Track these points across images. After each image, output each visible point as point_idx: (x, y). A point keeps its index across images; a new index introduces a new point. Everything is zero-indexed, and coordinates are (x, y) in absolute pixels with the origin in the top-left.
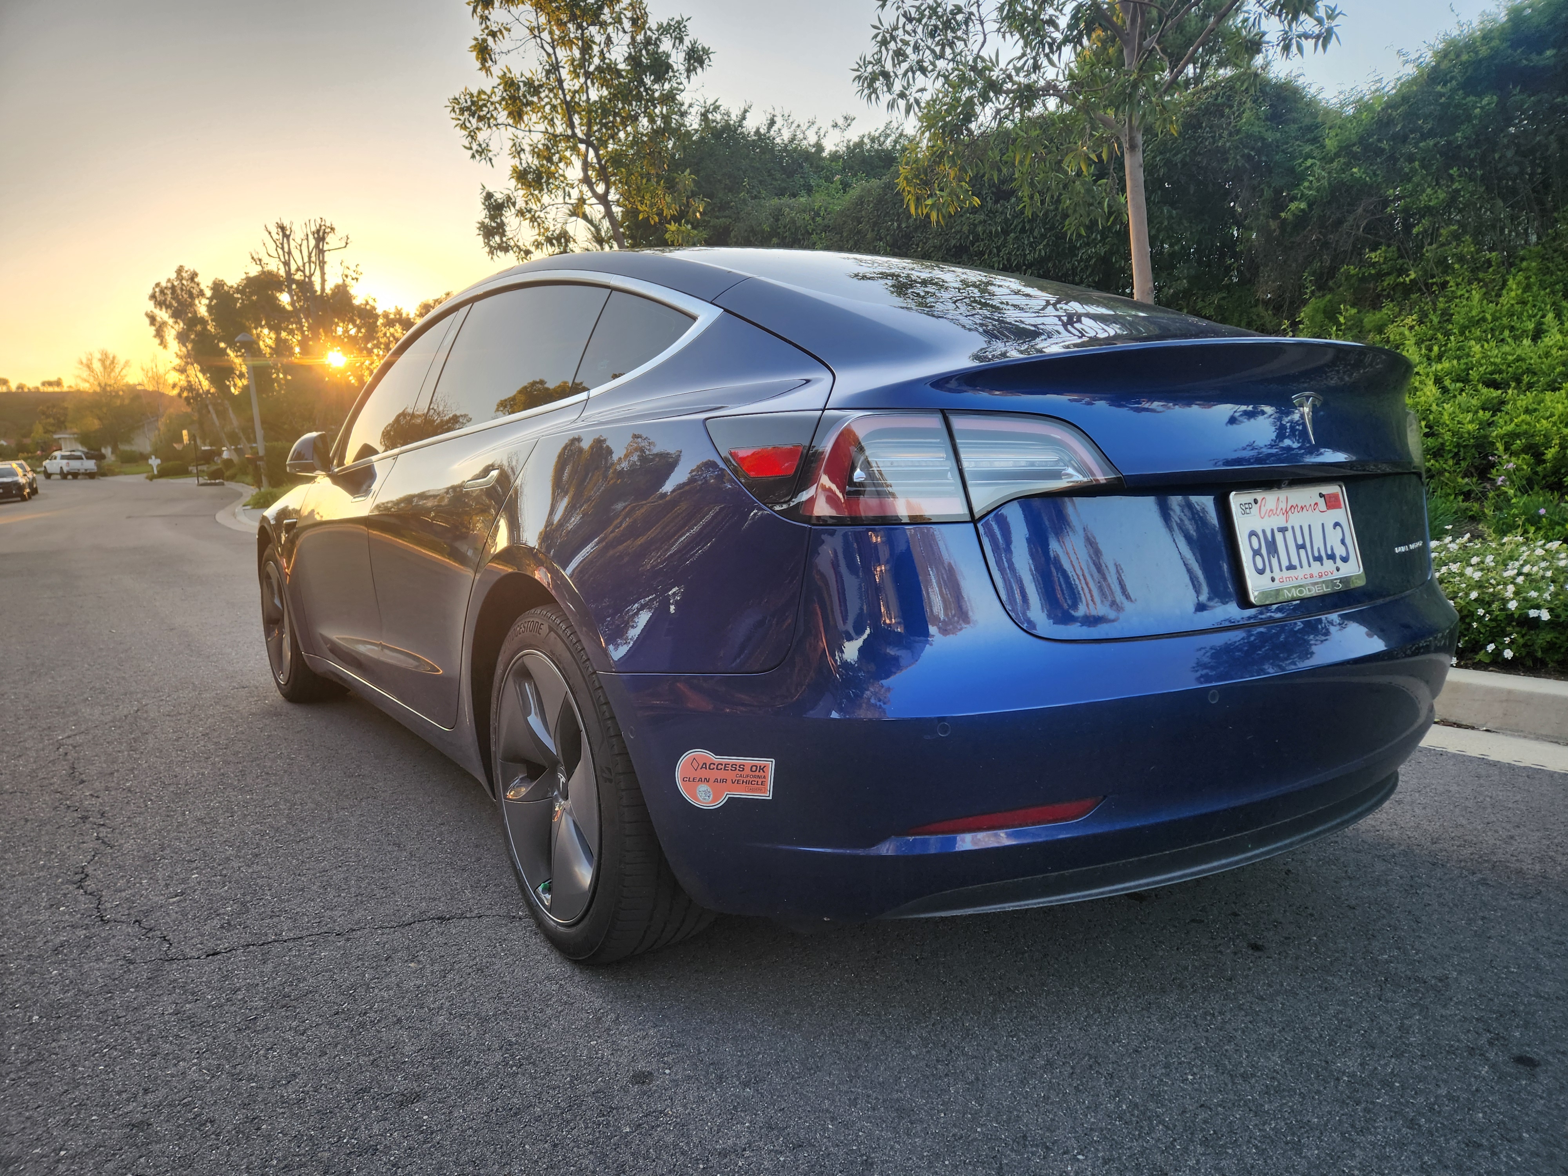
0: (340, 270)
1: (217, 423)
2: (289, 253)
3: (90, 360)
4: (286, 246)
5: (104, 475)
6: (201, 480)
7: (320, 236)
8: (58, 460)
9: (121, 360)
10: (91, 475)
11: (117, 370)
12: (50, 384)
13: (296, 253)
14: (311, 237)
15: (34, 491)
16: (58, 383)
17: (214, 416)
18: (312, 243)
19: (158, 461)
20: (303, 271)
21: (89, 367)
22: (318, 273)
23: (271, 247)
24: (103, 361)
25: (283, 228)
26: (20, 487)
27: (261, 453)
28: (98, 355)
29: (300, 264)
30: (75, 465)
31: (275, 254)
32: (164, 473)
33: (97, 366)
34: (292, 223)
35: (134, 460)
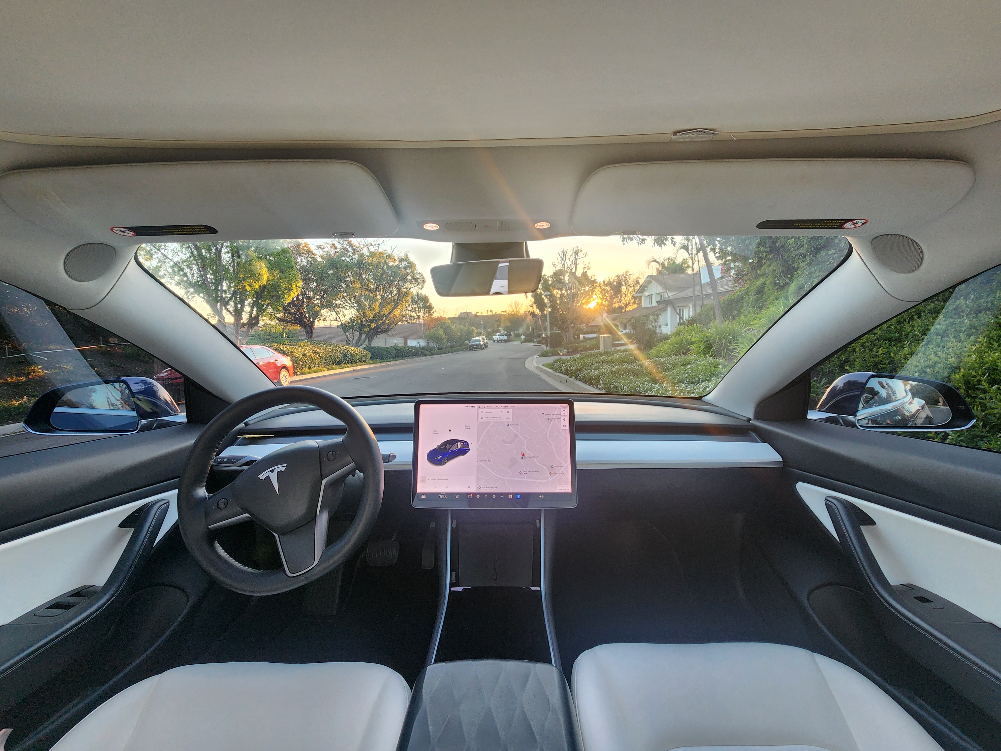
0: (583, 266)
1: (541, 324)
2: (565, 261)
3: (511, 304)
4: (564, 258)
5: (509, 341)
6: (534, 344)
7: (577, 253)
8: (497, 336)
9: (520, 303)
10: (505, 341)
11: (519, 307)
12: (503, 312)
13: (567, 260)
14: (573, 254)
15: (486, 347)
16: (506, 311)
17: (540, 322)
18: (574, 256)
19: (524, 337)
20: (570, 268)
21: (511, 306)
22: (574, 268)
23: (560, 259)
24: (515, 304)
25: (563, 252)
26: (481, 346)
27: (549, 335)
28: (514, 302)
29: (569, 264)
30: (502, 338)
31: (560, 262)
32: (525, 341)
33: (513, 306)
34: (567, 250)
35: (518, 336)
